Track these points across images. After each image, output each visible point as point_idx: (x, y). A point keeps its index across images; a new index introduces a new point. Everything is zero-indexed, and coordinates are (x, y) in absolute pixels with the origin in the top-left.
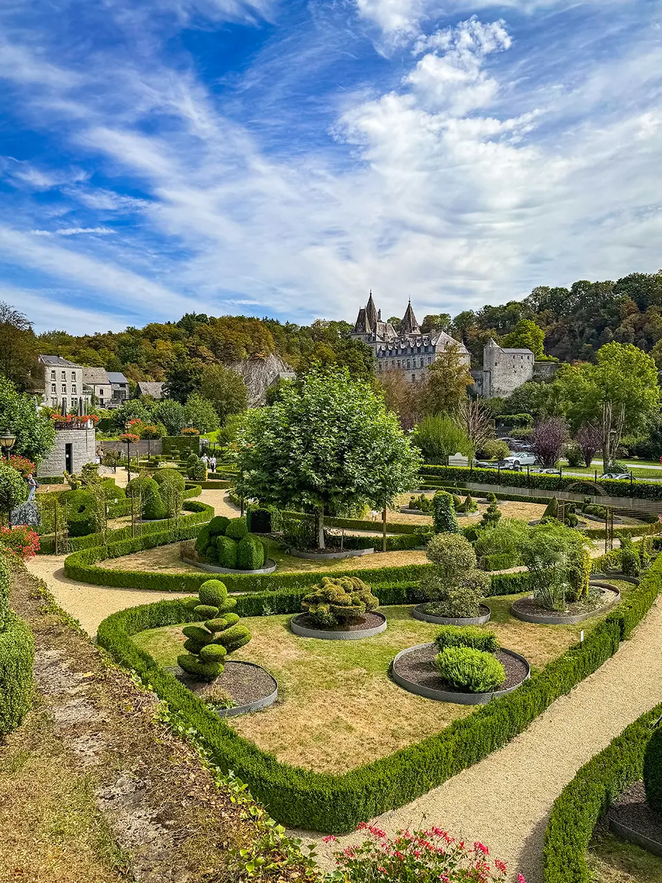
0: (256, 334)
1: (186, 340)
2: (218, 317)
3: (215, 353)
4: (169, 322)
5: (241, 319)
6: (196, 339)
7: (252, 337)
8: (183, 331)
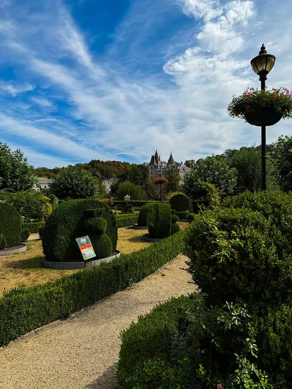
0: (119, 167)
1: (91, 170)
2: (105, 161)
3: (102, 174)
4: (86, 163)
5: (114, 162)
6: (95, 169)
7: (117, 169)
8: (90, 166)
